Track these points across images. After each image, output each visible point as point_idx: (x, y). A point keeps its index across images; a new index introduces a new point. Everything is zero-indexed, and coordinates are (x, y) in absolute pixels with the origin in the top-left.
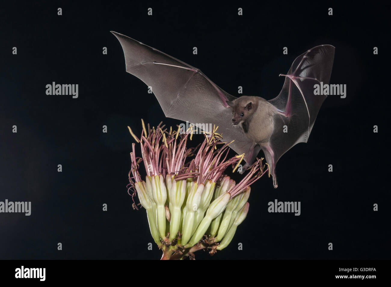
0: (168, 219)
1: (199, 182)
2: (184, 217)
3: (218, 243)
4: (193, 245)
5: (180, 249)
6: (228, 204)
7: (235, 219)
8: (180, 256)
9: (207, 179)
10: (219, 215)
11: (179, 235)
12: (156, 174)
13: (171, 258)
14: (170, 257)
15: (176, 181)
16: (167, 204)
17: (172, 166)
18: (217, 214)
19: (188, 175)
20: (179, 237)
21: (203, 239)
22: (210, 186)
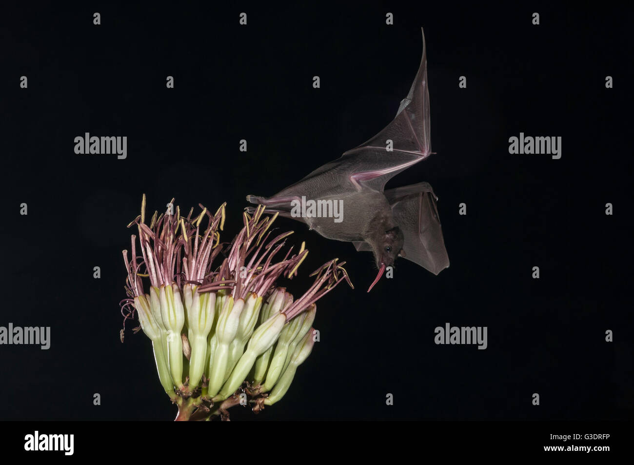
0: (186, 355)
1: (237, 297)
2: (212, 352)
3: (267, 395)
4: (226, 397)
5: (205, 403)
6: (281, 331)
7: (292, 355)
8: (206, 415)
9: (249, 291)
10: (268, 350)
11: (205, 380)
12: (167, 284)
13: (191, 418)
14: (189, 416)
15: (199, 294)
16: (185, 332)
17: (193, 271)
18: (266, 347)
19: (218, 285)
20: (203, 384)
21: (243, 388)
22: (254, 302)
